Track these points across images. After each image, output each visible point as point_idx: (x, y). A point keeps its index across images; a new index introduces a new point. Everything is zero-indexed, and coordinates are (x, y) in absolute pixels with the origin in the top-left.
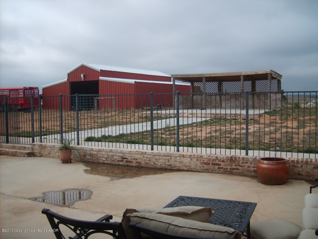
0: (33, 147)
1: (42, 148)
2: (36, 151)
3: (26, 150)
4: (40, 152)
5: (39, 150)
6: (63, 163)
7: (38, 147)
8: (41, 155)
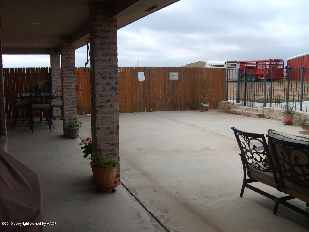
0: (263, 110)
1: (270, 112)
2: (265, 114)
3: (258, 112)
4: (269, 115)
5: (268, 113)
6: (285, 124)
7: (267, 111)
8: (269, 117)
